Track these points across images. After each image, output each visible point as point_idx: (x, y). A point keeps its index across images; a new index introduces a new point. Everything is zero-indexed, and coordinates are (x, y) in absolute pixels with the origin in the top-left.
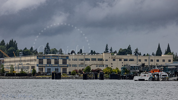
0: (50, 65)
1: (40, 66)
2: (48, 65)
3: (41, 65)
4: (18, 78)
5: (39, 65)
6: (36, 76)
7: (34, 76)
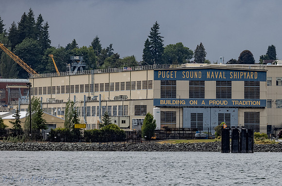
0: (199, 102)
1: (165, 107)
2: (194, 103)
3: (168, 102)
4: (93, 149)
5: (162, 102)
6: (157, 139)
7: (148, 139)
